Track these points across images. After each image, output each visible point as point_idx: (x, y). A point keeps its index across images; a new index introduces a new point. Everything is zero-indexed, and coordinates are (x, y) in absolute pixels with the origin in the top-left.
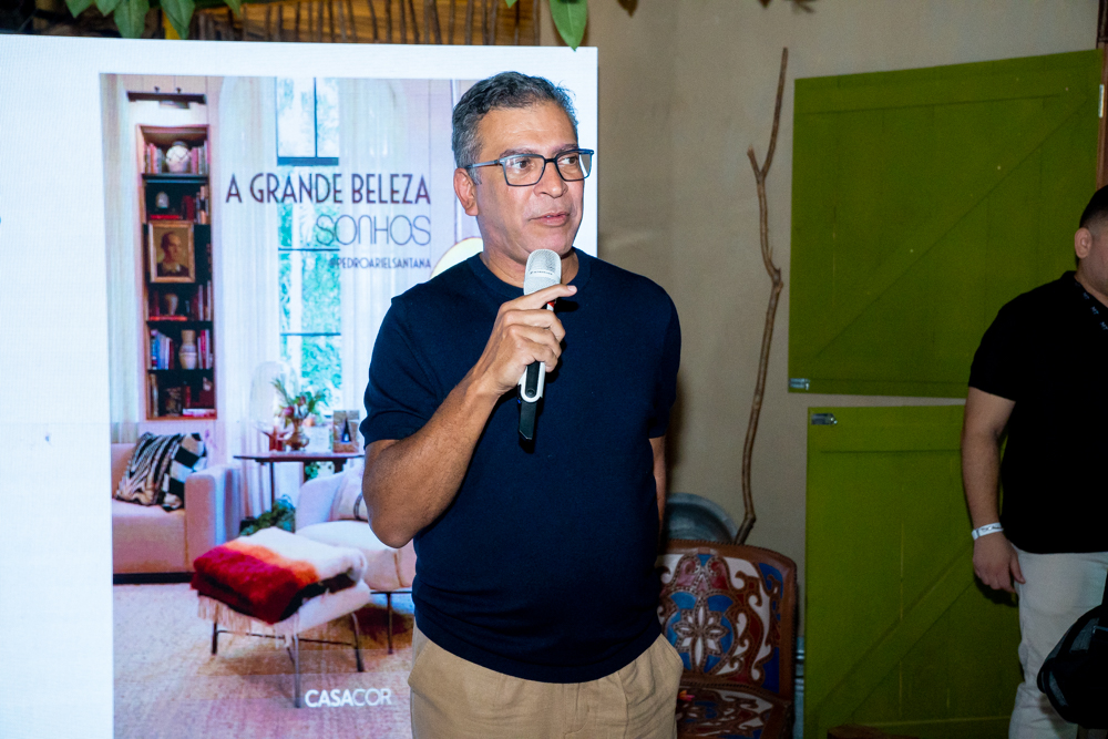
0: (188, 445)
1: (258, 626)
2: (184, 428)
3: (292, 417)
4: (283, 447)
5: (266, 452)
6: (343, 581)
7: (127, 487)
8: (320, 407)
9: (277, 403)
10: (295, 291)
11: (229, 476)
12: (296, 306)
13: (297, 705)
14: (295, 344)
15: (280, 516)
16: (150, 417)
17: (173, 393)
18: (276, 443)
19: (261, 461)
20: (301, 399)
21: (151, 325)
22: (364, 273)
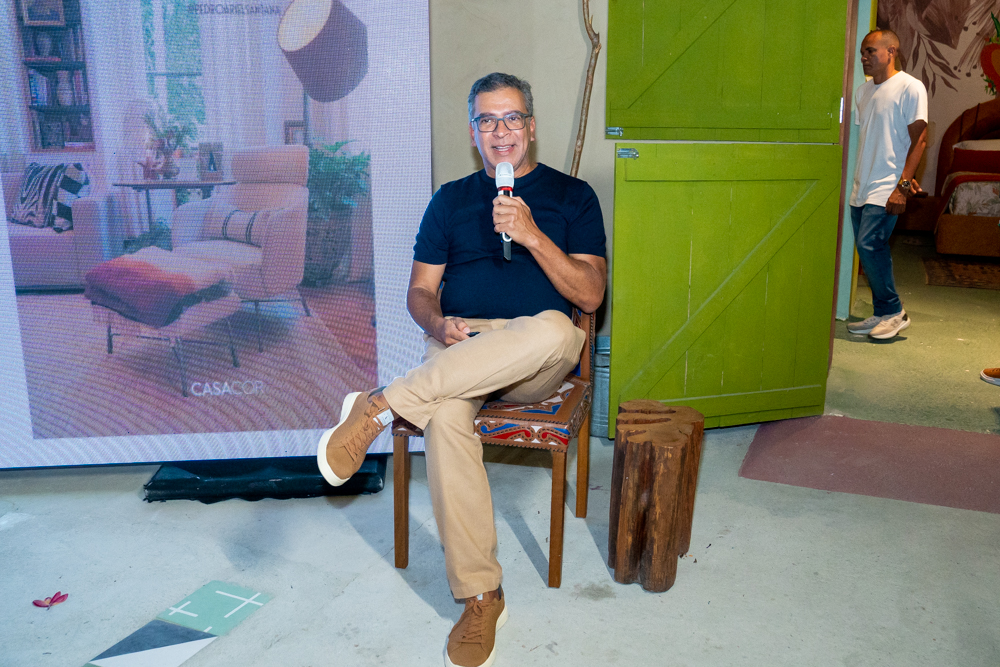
0: (72, 174)
1: (145, 330)
2: (66, 158)
3: (162, 148)
4: (157, 176)
5: (141, 181)
6: (216, 291)
7: (21, 211)
8: (187, 139)
9: (147, 136)
10: (158, 35)
11: (110, 201)
12: (159, 48)
13: (185, 394)
14: (161, 83)
15: (158, 236)
16: (34, 149)
17: (55, 126)
18: (149, 171)
19: (138, 188)
20: (170, 133)
21: (28, 65)
22: (220, 19)
